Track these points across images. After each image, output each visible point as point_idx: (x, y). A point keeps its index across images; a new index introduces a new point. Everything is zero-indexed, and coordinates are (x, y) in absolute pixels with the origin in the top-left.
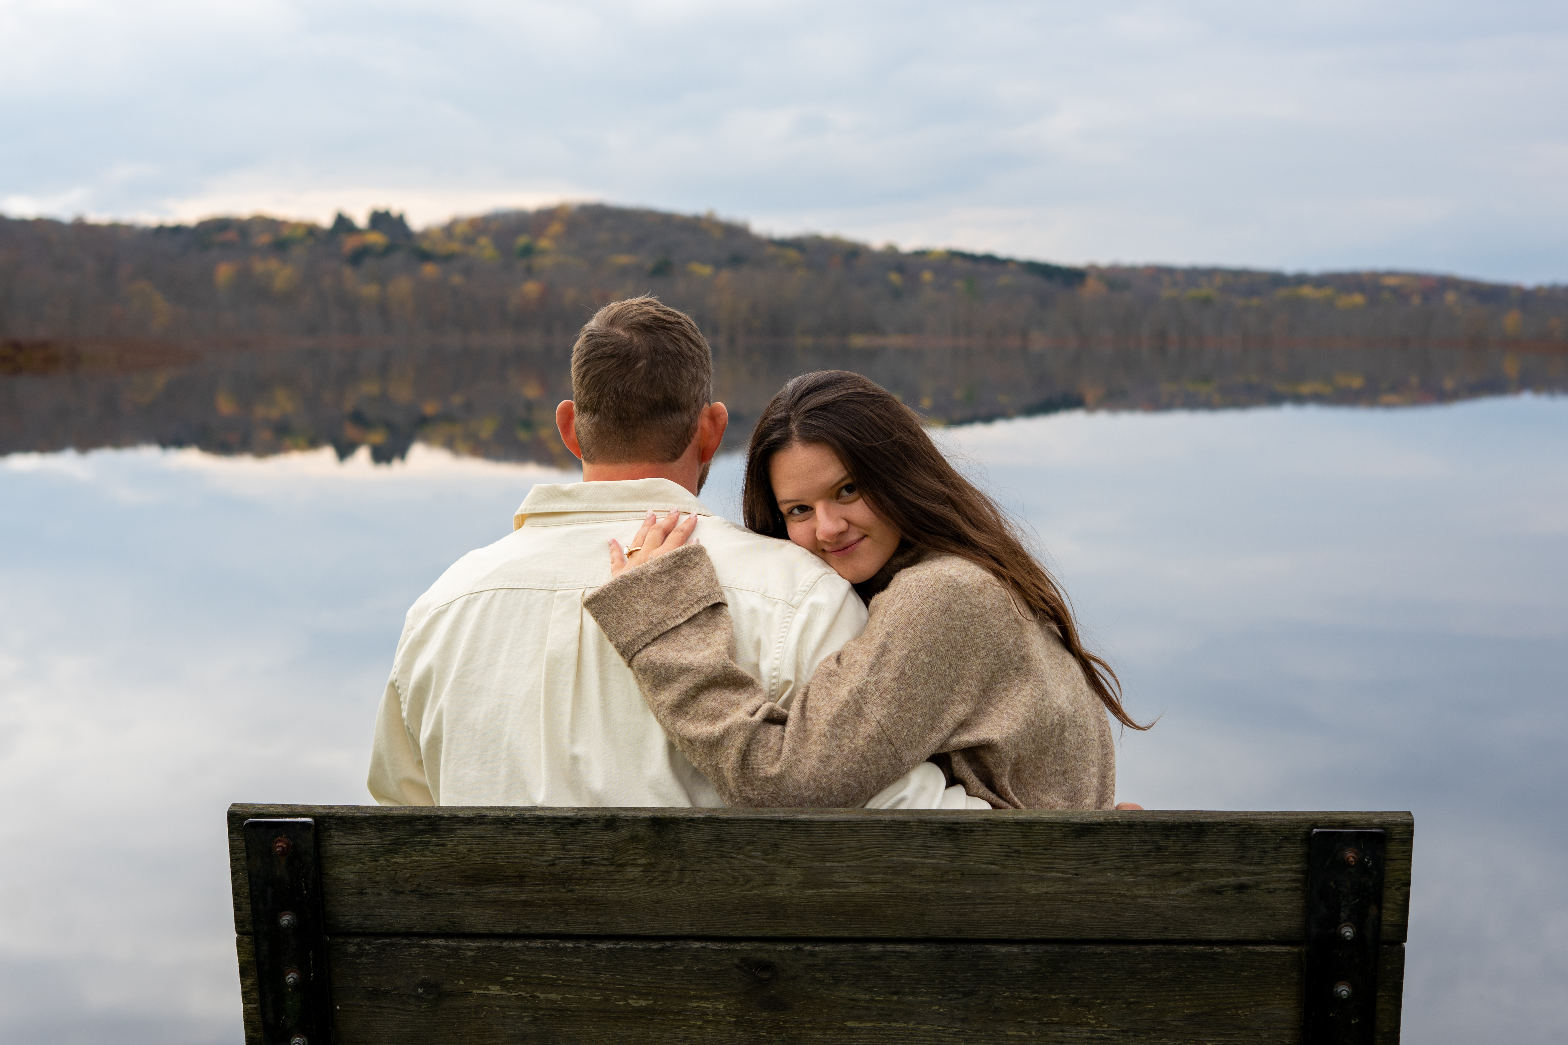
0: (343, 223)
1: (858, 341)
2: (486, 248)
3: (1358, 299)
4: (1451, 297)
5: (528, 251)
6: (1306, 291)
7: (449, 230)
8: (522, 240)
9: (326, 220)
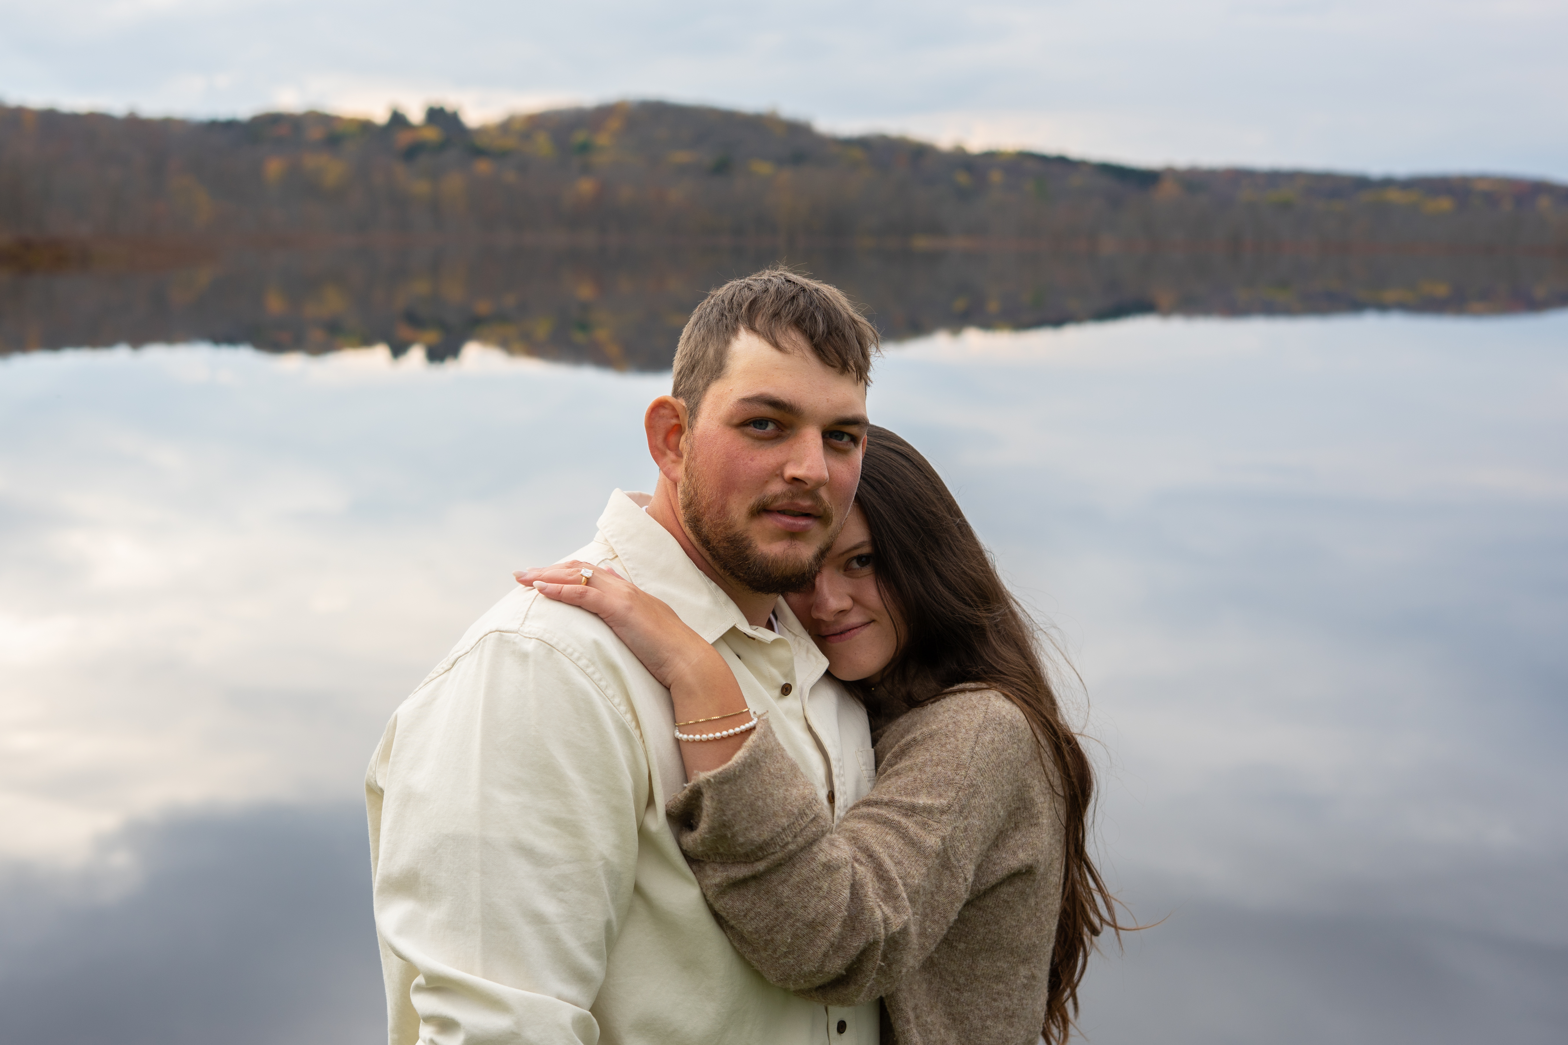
0: (398, 120)
1: (921, 243)
2: (543, 145)
3: (1445, 204)
4: (1544, 203)
5: (585, 148)
6: (1394, 196)
7: (506, 127)
8: (580, 136)
9: (380, 115)
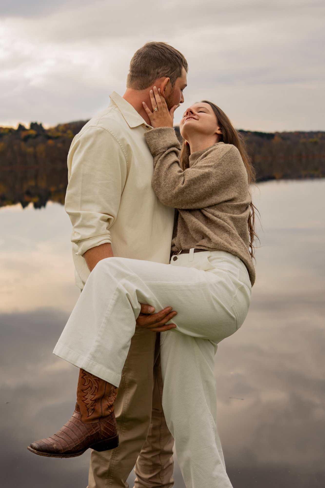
0: (21, 127)
2: (70, 134)
7: (57, 128)
9: (15, 127)
